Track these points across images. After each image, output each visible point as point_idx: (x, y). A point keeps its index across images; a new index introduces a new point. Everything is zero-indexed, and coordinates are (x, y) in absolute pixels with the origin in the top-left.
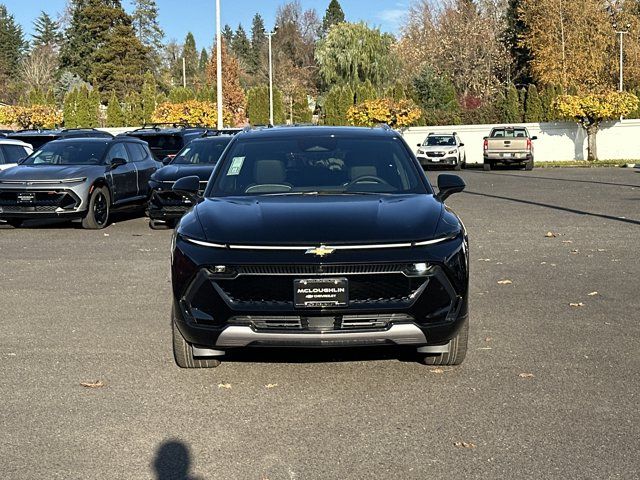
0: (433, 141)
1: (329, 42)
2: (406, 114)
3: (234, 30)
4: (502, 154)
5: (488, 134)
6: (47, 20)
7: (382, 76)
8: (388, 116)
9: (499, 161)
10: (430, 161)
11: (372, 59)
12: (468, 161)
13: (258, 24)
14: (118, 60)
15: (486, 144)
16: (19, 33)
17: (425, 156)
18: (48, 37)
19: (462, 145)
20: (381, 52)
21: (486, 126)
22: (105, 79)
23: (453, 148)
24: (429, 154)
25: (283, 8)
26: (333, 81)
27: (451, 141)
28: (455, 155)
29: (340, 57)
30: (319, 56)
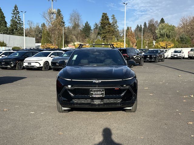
0: (175, 52)
1: (159, 28)
2: (170, 45)
3: (139, 26)
4: (193, 55)
5: (190, 50)
6: (97, 24)
7: (172, 36)
8: (165, 46)
9: (192, 57)
10: (174, 57)
11: (170, 32)
12: (185, 57)
13: (145, 24)
14: (108, 33)
15: (189, 53)
16: (90, 27)
17: (173, 55)
18: (96, 28)
19: (183, 53)
20: (172, 30)
21: (190, 48)
22: (105, 37)
23: (180, 54)
24: (174, 55)
25: (150, 20)
26: (160, 38)
27: (180, 52)
28: (181, 55)
29: (162, 32)
30: (157, 31)
